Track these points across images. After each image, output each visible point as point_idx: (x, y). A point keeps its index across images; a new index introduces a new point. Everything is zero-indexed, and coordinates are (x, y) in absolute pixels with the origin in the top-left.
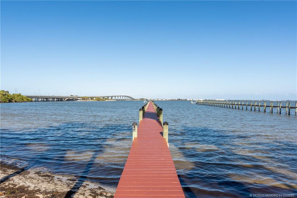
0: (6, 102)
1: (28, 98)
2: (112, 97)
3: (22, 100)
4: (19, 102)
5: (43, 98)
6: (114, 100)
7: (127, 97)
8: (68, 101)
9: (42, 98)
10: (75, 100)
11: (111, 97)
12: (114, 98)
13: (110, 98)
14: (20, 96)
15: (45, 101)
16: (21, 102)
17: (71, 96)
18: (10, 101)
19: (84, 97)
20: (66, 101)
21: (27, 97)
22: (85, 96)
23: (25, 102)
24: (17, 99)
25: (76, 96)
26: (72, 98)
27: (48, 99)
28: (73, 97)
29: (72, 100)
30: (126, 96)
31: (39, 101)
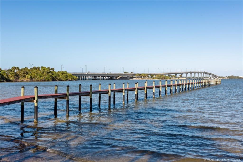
0: (50, 81)
1: (73, 76)
2: (182, 74)
3: (66, 79)
4: (63, 80)
5: (92, 76)
6: (185, 78)
7: (206, 73)
8: (121, 79)
9: (90, 76)
10: (129, 78)
11: (180, 74)
12: (184, 75)
13: (178, 75)
14: (65, 74)
15: (94, 80)
16: (65, 81)
17: (125, 72)
18: (54, 80)
19: (141, 74)
20: (119, 79)
21: (73, 74)
22: (143, 73)
23: (70, 80)
24: (61, 77)
25: (132, 73)
26: (126, 76)
27: (96, 76)
28: (127, 74)
29: (126, 78)
30: (204, 73)
31: (87, 80)
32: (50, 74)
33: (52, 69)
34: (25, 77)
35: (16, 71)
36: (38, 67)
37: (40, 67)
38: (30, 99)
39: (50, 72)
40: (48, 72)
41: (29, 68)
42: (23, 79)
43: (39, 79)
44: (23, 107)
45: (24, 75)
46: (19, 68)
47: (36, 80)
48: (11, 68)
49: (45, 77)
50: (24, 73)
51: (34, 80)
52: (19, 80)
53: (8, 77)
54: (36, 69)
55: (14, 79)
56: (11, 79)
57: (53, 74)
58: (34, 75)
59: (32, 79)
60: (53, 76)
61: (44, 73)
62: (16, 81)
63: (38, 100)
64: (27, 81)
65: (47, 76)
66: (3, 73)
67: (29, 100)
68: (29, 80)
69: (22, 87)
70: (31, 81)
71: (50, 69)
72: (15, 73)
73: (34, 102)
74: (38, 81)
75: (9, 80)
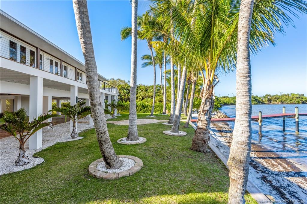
32: (300, 99)
33: (301, 95)
34: (276, 101)
35: (269, 97)
36: (287, 94)
37: (289, 93)
38: (292, 116)
39: (299, 98)
40: (297, 97)
41: (279, 95)
42: (275, 103)
43: (289, 102)
44: (284, 121)
45: (275, 100)
46: (271, 95)
47: (286, 103)
48: (264, 96)
49: (294, 101)
50: (275, 98)
51: (284, 103)
52: (271, 103)
53: (263, 101)
54: (286, 95)
55: (268, 103)
56: (265, 102)
57: (303, 99)
58: (284, 99)
59: (282, 103)
60: (302, 100)
61: (293, 98)
62: (269, 104)
63: (299, 117)
64: (278, 104)
65: (297, 100)
66: (259, 99)
67: (290, 116)
68: (280, 103)
69: (283, 107)
70: (281, 104)
71: (299, 95)
72: (268, 99)
73: (295, 118)
74: (288, 104)
75: (263, 103)
